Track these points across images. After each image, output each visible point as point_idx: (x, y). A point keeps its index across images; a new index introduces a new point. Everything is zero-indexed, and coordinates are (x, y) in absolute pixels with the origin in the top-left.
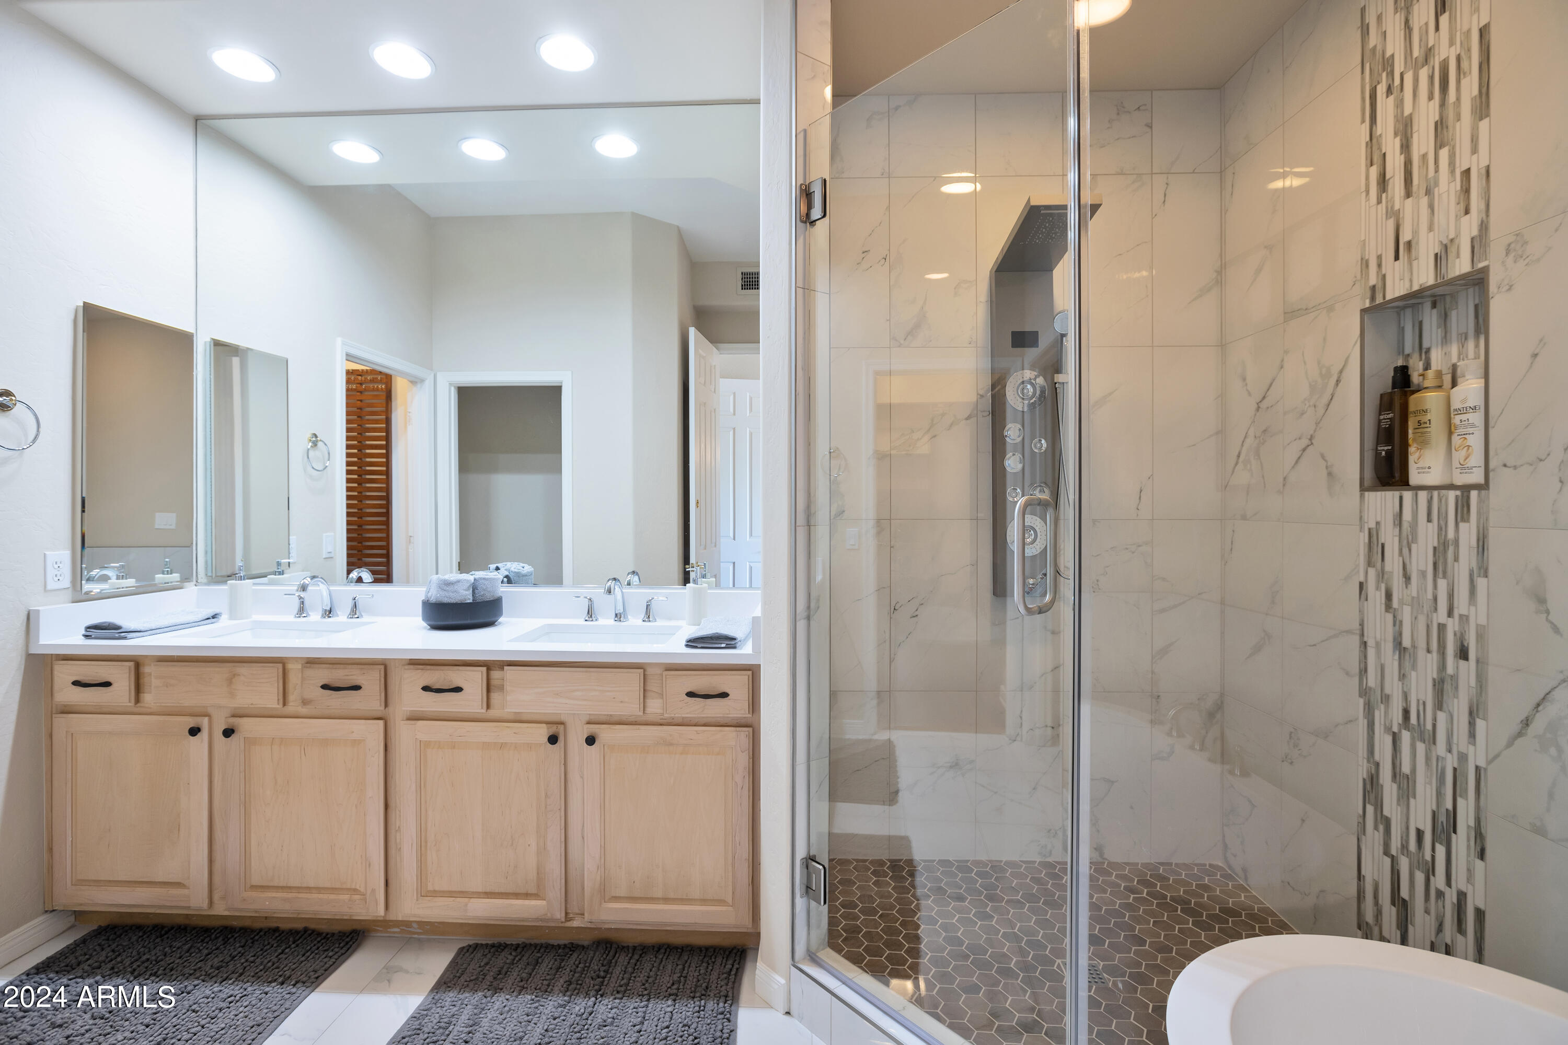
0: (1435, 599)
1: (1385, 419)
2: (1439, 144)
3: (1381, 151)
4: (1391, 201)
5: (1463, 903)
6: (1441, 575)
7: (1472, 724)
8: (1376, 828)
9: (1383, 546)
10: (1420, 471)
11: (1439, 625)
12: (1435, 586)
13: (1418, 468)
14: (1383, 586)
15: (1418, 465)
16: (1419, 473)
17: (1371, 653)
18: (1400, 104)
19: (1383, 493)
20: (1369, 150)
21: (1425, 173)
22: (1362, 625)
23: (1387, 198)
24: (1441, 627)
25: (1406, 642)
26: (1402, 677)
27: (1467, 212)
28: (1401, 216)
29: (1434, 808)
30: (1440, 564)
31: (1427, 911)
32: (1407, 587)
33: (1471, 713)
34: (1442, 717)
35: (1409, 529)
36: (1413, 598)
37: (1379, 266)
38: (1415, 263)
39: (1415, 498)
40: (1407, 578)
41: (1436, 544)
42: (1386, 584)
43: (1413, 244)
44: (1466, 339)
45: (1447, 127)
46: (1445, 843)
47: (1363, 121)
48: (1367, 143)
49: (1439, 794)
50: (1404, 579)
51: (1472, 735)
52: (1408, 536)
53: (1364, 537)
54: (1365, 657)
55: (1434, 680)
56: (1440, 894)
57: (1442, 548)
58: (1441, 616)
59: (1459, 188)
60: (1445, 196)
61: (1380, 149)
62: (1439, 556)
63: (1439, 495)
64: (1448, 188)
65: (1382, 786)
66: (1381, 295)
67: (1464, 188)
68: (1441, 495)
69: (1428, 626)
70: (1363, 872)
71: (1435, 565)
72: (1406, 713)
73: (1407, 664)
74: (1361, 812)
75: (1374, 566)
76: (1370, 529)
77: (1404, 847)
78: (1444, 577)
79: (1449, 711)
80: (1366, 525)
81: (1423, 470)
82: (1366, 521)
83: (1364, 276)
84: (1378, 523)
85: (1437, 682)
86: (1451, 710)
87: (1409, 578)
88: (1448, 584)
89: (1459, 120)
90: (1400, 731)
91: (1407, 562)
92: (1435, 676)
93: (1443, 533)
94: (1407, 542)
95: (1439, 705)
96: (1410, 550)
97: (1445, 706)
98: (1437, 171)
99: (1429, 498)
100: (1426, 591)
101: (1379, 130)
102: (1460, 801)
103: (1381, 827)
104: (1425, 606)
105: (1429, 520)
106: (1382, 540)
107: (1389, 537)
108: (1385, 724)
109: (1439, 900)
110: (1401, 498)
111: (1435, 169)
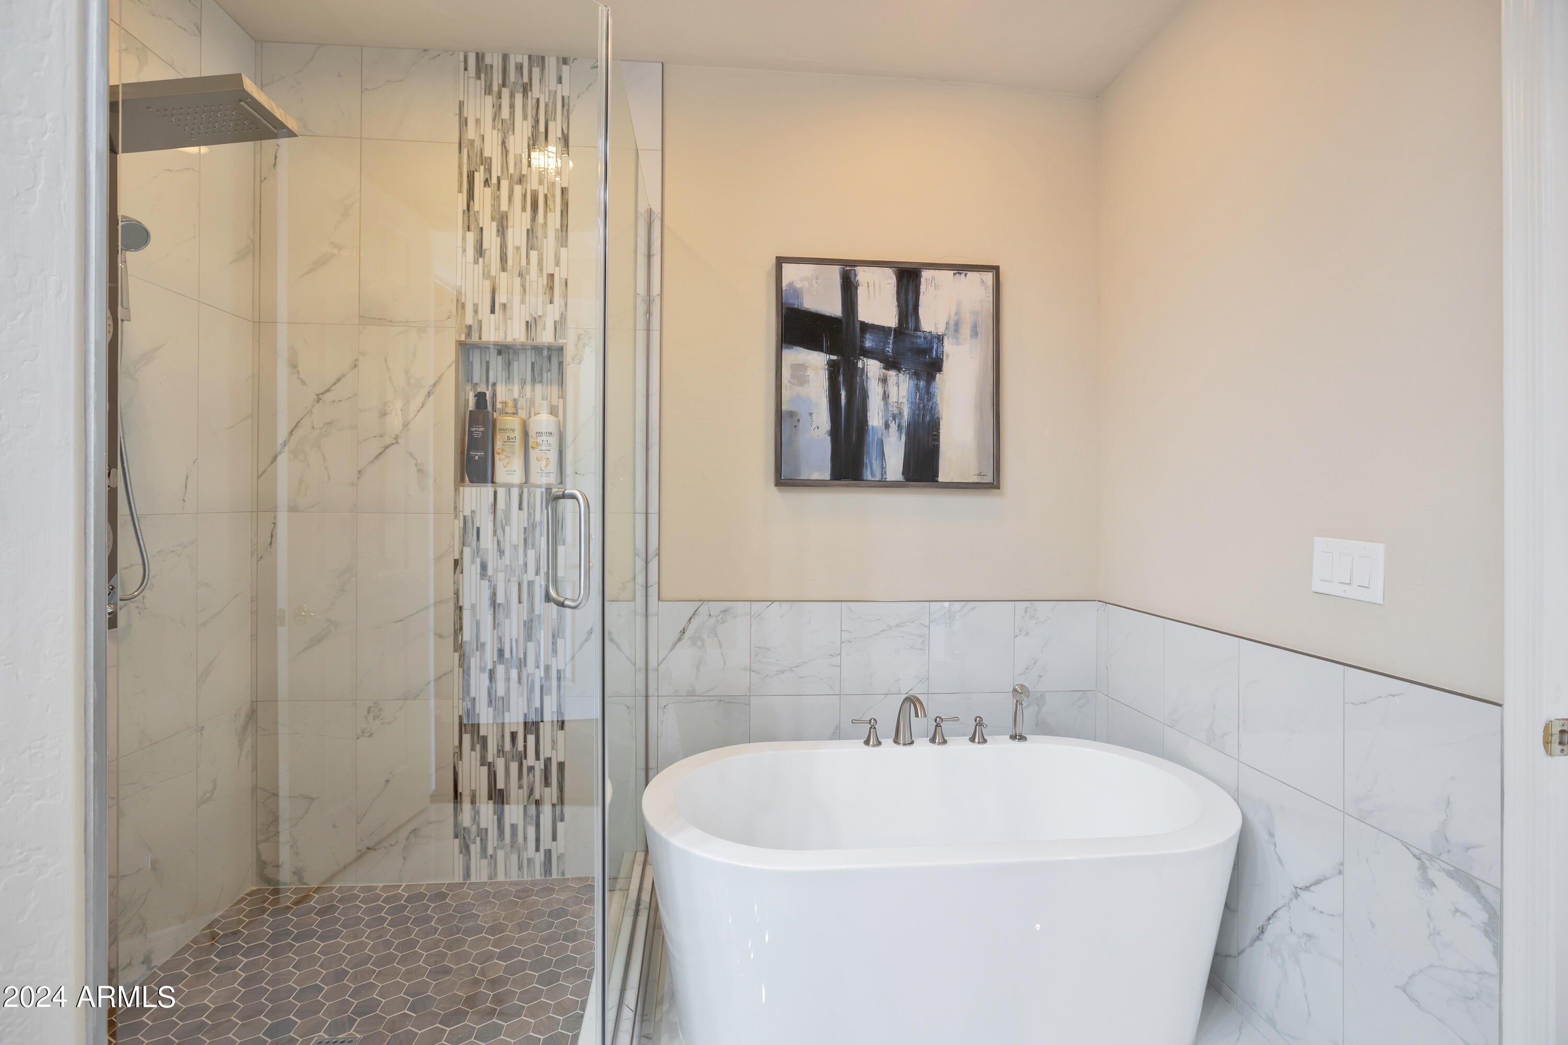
0: (526, 564)
1: (477, 431)
2: (530, 247)
3: (478, 224)
4: (486, 267)
5: (549, 765)
6: (530, 547)
7: (554, 644)
8: (473, 749)
9: (478, 529)
10: (508, 473)
11: (529, 582)
12: (525, 555)
13: (507, 471)
14: (478, 561)
15: (506, 469)
16: (507, 474)
17: (466, 614)
18: (496, 198)
19: (478, 488)
20: (466, 218)
21: (518, 260)
22: (457, 594)
23: (484, 262)
24: (530, 584)
25: (500, 599)
26: (496, 625)
27: (551, 302)
28: (497, 282)
29: (526, 711)
30: (530, 539)
31: (520, 787)
32: (501, 559)
33: (553, 637)
34: (531, 646)
35: (503, 515)
36: (506, 566)
37: (476, 312)
38: (509, 322)
39: (508, 492)
40: (501, 552)
41: (526, 525)
42: (482, 558)
43: (508, 306)
44: (525, 383)
45: (537, 238)
46: (534, 732)
47: (460, 191)
48: (464, 211)
49: (529, 700)
50: (498, 553)
51: (555, 651)
52: (502, 520)
53: (459, 523)
54: (461, 619)
55: (525, 622)
56: (531, 769)
57: (531, 528)
58: (531, 575)
59: (545, 283)
60: (535, 284)
61: (477, 221)
62: (529, 534)
63: (528, 491)
64: (536, 280)
65: (479, 715)
66: (477, 335)
67: (549, 285)
68: (530, 491)
69: (519, 584)
70: (460, 790)
71: (525, 540)
72: (501, 652)
73: (502, 615)
74: (457, 743)
75: (469, 546)
76: (464, 517)
77: (501, 751)
78: (533, 548)
79: (537, 640)
80: (461, 513)
81: (511, 473)
82: (461, 510)
83: (459, 314)
84: (473, 512)
85: (527, 622)
86: (539, 639)
87: (503, 552)
88: (536, 552)
89: (546, 238)
90: (495, 667)
91: (501, 539)
92: (525, 618)
93: (532, 517)
94: (498, 527)
95: (529, 637)
96: (504, 531)
97: (533, 637)
98: (528, 263)
99: (520, 493)
100: (517, 560)
101: (476, 206)
102: (546, 698)
103: (478, 747)
104: (517, 569)
105: (520, 508)
106: (477, 524)
107: (485, 523)
108: (481, 666)
109: (530, 774)
110: (495, 493)
111: (527, 262)
